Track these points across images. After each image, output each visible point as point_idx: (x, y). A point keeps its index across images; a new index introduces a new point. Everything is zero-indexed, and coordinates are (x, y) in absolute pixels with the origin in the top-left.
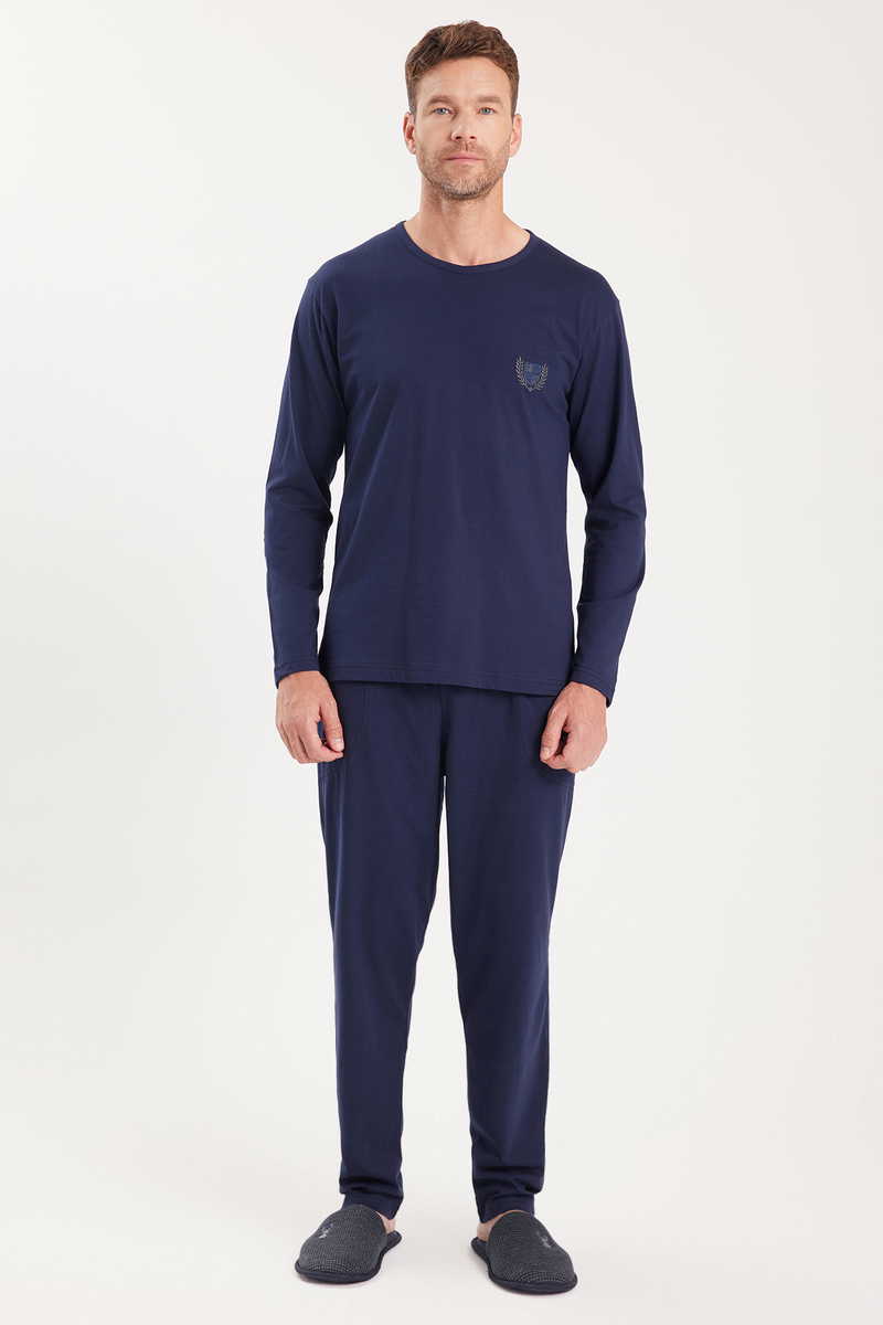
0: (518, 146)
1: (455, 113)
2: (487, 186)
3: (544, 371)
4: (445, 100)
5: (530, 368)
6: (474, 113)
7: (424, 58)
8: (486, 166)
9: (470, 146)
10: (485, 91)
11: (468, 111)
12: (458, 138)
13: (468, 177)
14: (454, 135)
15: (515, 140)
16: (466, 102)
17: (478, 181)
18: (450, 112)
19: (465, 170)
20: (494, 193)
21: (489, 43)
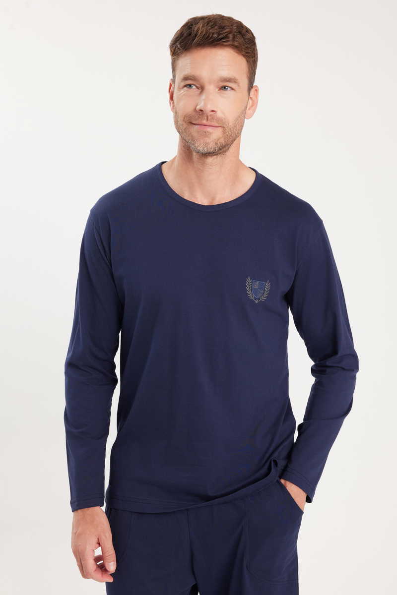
0: (254, 111)
1: (202, 88)
2: (225, 147)
3: (267, 286)
4: (193, 78)
5: (257, 285)
6: (217, 90)
7: (180, 44)
8: (224, 132)
9: (209, 117)
10: (225, 73)
11: (211, 89)
12: (201, 110)
13: (208, 140)
14: (198, 108)
15: (252, 106)
16: (210, 83)
17: (216, 144)
18: (197, 88)
19: (206, 135)
20: (232, 149)
21: (231, 36)
